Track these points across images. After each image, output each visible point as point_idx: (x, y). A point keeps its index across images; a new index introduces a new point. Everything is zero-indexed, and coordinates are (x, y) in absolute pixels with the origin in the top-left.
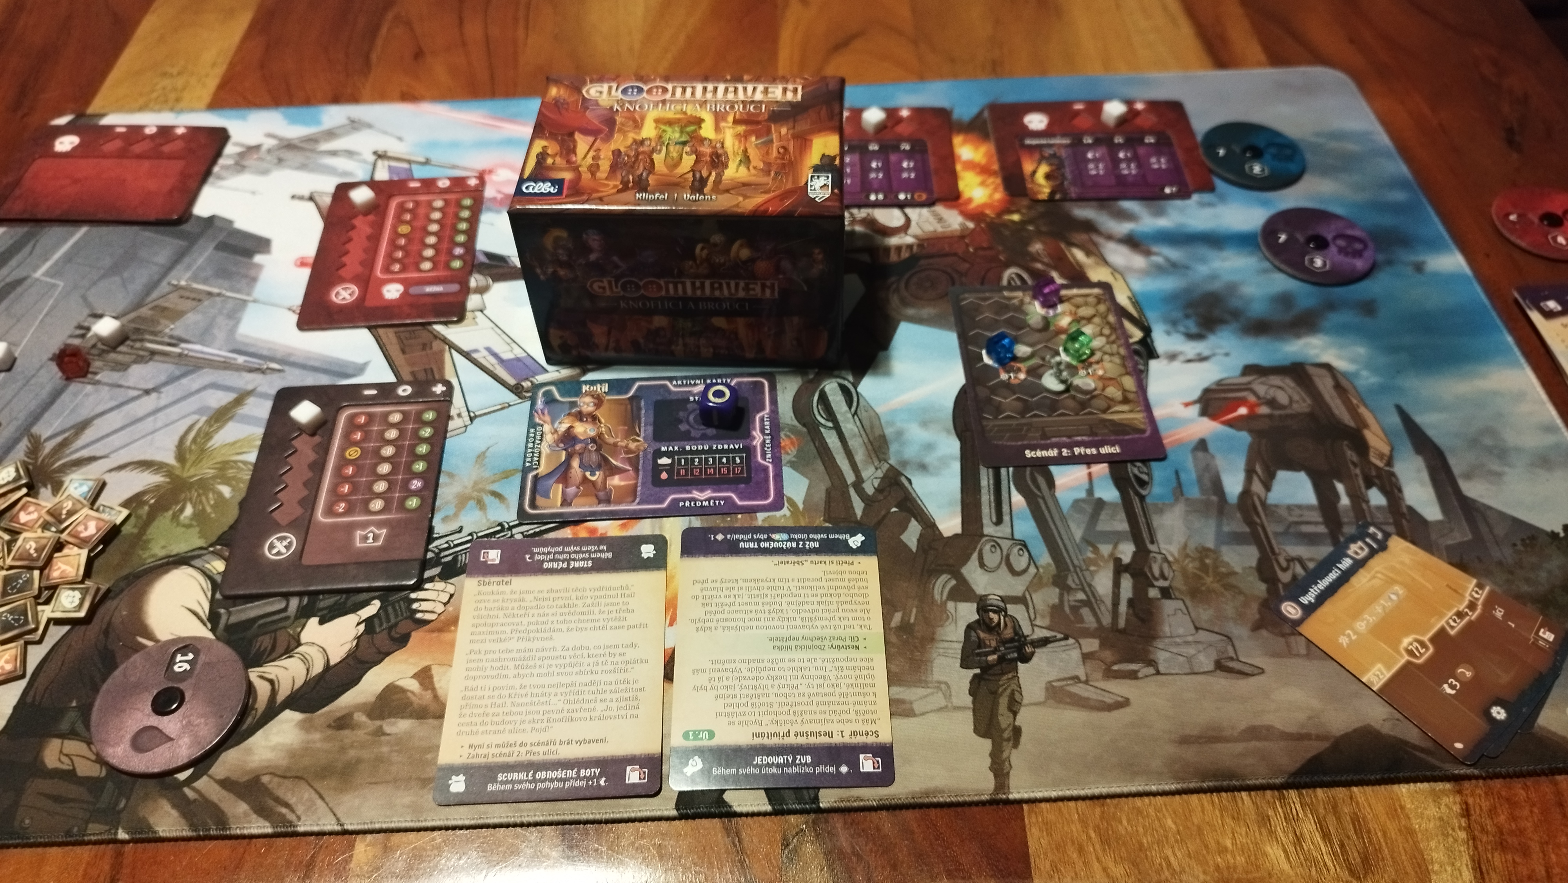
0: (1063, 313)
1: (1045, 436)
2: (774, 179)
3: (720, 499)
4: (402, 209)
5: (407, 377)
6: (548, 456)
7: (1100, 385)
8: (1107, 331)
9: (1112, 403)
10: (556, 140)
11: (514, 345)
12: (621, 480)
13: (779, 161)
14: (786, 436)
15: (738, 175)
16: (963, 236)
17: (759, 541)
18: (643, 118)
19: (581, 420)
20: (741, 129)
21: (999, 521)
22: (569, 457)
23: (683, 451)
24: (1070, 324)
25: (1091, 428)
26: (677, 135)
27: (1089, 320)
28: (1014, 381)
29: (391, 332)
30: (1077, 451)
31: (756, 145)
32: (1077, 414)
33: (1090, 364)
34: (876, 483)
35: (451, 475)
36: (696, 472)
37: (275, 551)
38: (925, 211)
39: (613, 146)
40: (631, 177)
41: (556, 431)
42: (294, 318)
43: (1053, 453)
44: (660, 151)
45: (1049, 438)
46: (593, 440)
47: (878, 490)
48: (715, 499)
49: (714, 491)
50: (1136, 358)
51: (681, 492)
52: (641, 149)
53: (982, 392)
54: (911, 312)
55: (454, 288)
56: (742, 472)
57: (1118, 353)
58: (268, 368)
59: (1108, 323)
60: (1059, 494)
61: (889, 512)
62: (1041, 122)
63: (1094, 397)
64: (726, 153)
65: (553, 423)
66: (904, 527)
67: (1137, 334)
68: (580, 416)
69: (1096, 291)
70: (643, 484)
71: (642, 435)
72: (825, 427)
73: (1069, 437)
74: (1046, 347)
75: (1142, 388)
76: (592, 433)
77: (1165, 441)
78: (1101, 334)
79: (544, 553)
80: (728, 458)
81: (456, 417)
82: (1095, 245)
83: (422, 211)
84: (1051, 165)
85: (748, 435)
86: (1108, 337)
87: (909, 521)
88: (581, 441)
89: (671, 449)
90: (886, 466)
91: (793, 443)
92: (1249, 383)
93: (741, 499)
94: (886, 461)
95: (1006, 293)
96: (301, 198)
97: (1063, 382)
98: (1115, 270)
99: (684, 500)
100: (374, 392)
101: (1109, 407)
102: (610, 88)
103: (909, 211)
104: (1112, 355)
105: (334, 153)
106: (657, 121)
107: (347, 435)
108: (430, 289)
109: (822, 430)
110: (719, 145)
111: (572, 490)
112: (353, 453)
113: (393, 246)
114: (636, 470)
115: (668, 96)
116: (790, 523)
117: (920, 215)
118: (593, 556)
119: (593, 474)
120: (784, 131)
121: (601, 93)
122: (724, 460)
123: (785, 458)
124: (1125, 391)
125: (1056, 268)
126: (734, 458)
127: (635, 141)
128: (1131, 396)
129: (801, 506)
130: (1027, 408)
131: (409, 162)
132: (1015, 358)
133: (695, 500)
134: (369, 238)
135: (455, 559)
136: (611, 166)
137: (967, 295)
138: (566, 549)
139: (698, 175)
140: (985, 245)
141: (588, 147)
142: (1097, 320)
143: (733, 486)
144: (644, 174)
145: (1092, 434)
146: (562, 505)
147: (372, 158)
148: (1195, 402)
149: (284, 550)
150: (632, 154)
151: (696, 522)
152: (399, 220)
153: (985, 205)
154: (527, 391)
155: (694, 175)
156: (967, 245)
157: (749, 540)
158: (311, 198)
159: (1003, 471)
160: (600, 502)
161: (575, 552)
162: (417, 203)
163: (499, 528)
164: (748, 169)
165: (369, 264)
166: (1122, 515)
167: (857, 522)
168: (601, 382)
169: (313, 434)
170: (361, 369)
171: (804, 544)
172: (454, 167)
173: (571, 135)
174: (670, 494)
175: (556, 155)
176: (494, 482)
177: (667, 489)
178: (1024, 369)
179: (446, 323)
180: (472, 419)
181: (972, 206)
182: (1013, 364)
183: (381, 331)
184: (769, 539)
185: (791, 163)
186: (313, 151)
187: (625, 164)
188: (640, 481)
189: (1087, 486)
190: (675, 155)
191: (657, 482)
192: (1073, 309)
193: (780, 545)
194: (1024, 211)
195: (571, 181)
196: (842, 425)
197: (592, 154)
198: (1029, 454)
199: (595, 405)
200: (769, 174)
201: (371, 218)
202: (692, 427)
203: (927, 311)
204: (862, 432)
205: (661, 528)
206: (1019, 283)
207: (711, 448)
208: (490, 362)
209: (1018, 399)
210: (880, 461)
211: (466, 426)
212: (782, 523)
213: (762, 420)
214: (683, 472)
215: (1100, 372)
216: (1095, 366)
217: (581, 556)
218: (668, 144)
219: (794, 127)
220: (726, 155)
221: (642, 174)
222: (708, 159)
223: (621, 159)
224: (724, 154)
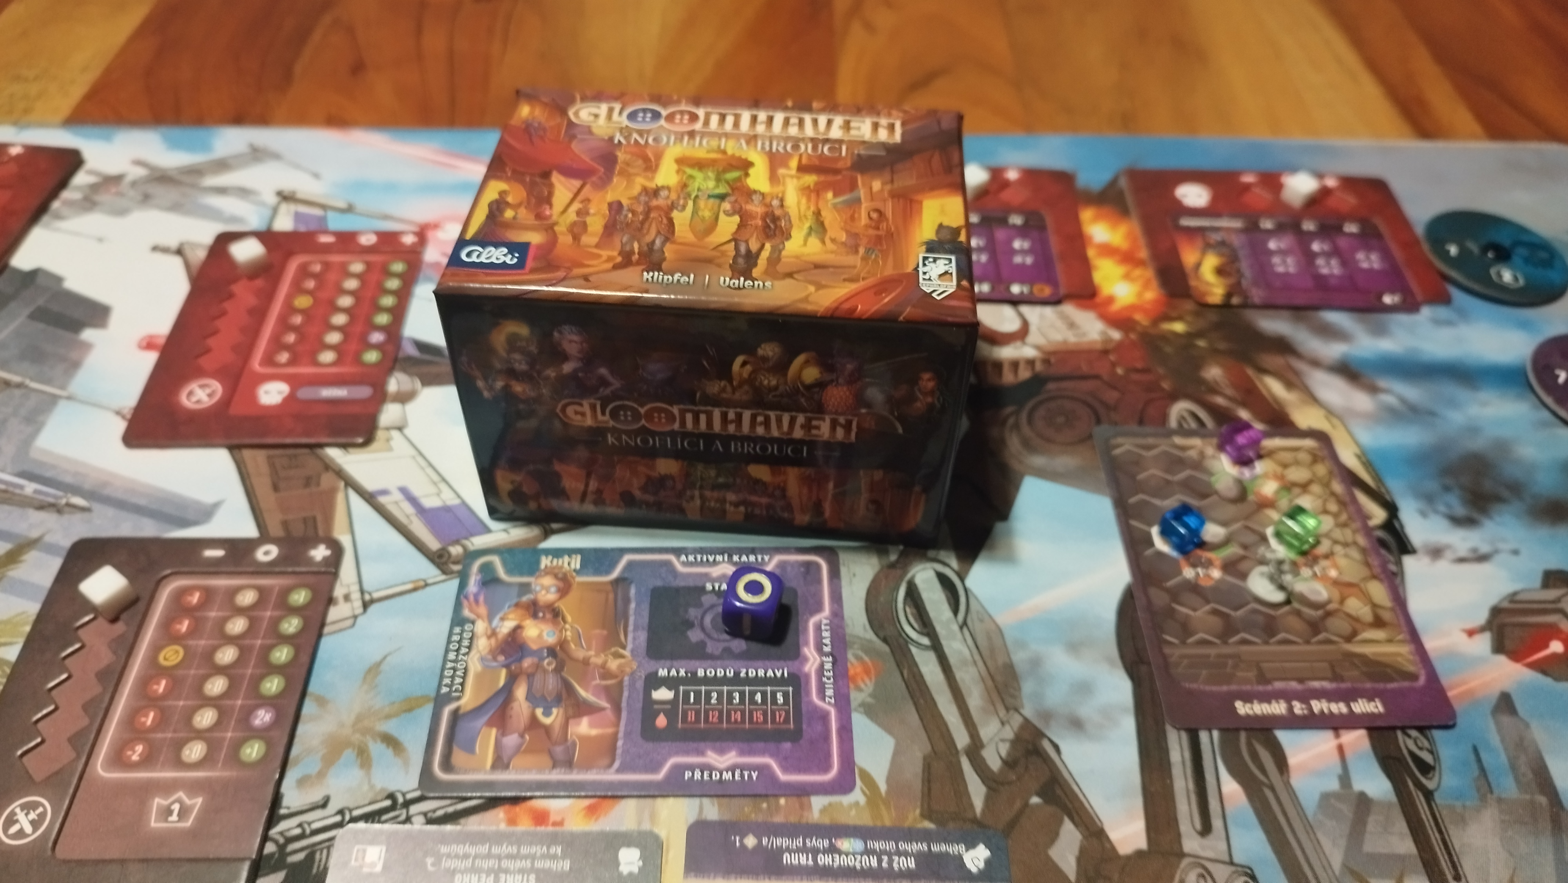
0: (1265, 476)
1: (1263, 679)
2: (865, 259)
3: (751, 768)
4: (304, 272)
5: (276, 530)
6: (479, 677)
7: (1336, 595)
8: (1333, 507)
9: (1358, 626)
10: (522, 182)
11: (443, 486)
12: (592, 725)
13: (872, 232)
14: (857, 657)
15: (807, 250)
16: (1105, 351)
17: (815, 852)
18: (659, 156)
19: (535, 616)
20: (810, 179)
21: (1206, 829)
22: (512, 679)
23: (692, 679)
24: (1277, 492)
25: (1332, 667)
26: (711, 184)
27: (1304, 487)
28: (1204, 583)
29: (260, 456)
30: (1317, 706)
31: (835, 206)
32: (1308, 642)
33: (1315, 560)
34: (1004, 749)
35: (322, 702)
36: (714, 717)
37: (13, 830)
38: (1048, 311)
39: (610, 196)
40: (636, 246)
41: (493, 634)
42: (121, 426)
43: (1278, 708)
44: (684, 207)
45: (1268, 682)
46: (552, 651)
47: (1009, 764)
48: (742, 768)
49: (742, 753)
50: (1383, 552)
51: (687, 753)
52: (654, 203)
53: (1159, 598)
54: (1038, 461)
55: (364, 392)
56: (787, 720)
57: (1355, 543)
58: (68, 505)
59: (1333, 494)
60: (1296, 781)
61: (1026, 805)
62: (1200, 196)
63: (1329, 614)
64: (787, 215)
65: (490, 619)
66: (1053, 836)
67: (1378, 515)
68: (534, 609)
69: (1309, 443)
70: (628, 734)
71: (630, 646)
72: (919, 645)
73: (1301, 681)
74: (1247, 528)
75: (1400, 602)
76: (550, 639)
77: (1450, 694)
78: (1325, 512)
79: (457, 856)
80: (764, 694)
81: (341, 600)
82: (1297, 373)
83: (332, 277)
84: (1221, 255)
85: (796, 654)
86: (1336, 516)
87: (1060, 822)
88: (533, 653)
89: (673, 672)
90: (1017, 721)
91: (867, 672)
92: (1558, 600)
93: (785, 769)
94: (1017, 710)
95: (1178, 440)
96: (165, 250)
97: (1282, 587)
98: (1330, 412)
99: (692, 768)
100: (219, 553)
101: (1355, 633)
102: (611, 110)
103: (1025, 309)
104: (1346, 545)
105: (222, 191)
106: (681, 161)
107: (167, 623)
108: (328, 392)
109: (914, 650)
110: (775, 203)
111: (511, 740)
112: (171, 656)
113: (284, 325)
114: (617, 709)
115: (698, 126)
116: (865, 820)
117: (1042, 317)
118: (539, 864)
119: (547, 713)
120: (877, 185)
121: (596, 116)
122: (758, 697)
123: (856, 697)
124: (1375, 606)
125: (1244, 405)
126: (774, 695)
127: (645, 190)
128: (1387, 616)
129: (883, 787)
130: (1229, 629)
131: (324, 207)
132: (1202, 545)
133: (711, 769)
134: (251, 312)
135: (310, 857)
136: (606, 227)
137: (1120, 440)
138: (495, 850)
139: (743, 249)
140: (1139, 365)
141: (570, 195)
142: (1316, 488)
143: (772, 746)
144: (658, 242)
145: (1336, 677)
146: (494, 767)
147: (272, 199)
148: (1482, 630)
149: (28, 829)
150: (640, 209)
151: (712, 811)
152: (297, 288)
153: (1133, 308)
154: (456, 563)
155: (737, 248)
156: (1114, 365)
157: (798, 850)
158: (179, 252)
159: (1204, 736)
160: (555, 765)
161: (510, 857)
162: (327, 266)
163: (388, 803)
164: (823, 242)
165: (245, 351)
166: (1401, 825)
167: (975, 821)
168: (571, 552)
169: (114, 620)
170: (206, 513)
171: (891, 862)
172: (386, 217)
173: (546, 175)
174: (670, 755)
175: (519, 205)
176: (388, 717)
177: (665, 746)
178: (1218, 563)
179: (344, 446)
180: (366, 605)
181: (1116, 307)
182: (1199, 552)
183: (247, 453)
184: (833, 850)
185: (890, 235)
186: (194, 186)
187: (628, 225)
188: (622, 728)
189: (1339, 770)
190: (707, 214)
191: (649, 732)
192: (1279, 470)
193: (849, 861)
194: (1189, 318)
195: (539, 247)
196: (944, 642)
197: (576, 206)
198: (1242, 708)
199: (559, 590)
200: (857, 252)
201: (259, 283)
202: (709, 636)
203: (1065, 461)
204: (977, 657)
205: (653, 817)
206: (1193, 425)
207: (737, 674)
208: (404, 511)
209: (1215, 612)
210: (1007, 709)
211: (355, 617)
212: (852, 818)
213: (818, 628)
214: (691, 716)
215: (1333, 573)
216: (1324, 563)
217: (519, 864)
218: (697, 197)
219: (892, 181)
220: (787, 218)
221: (653, 242)
222: (760, 223)
223: (622, 217)
224: (785, 216)
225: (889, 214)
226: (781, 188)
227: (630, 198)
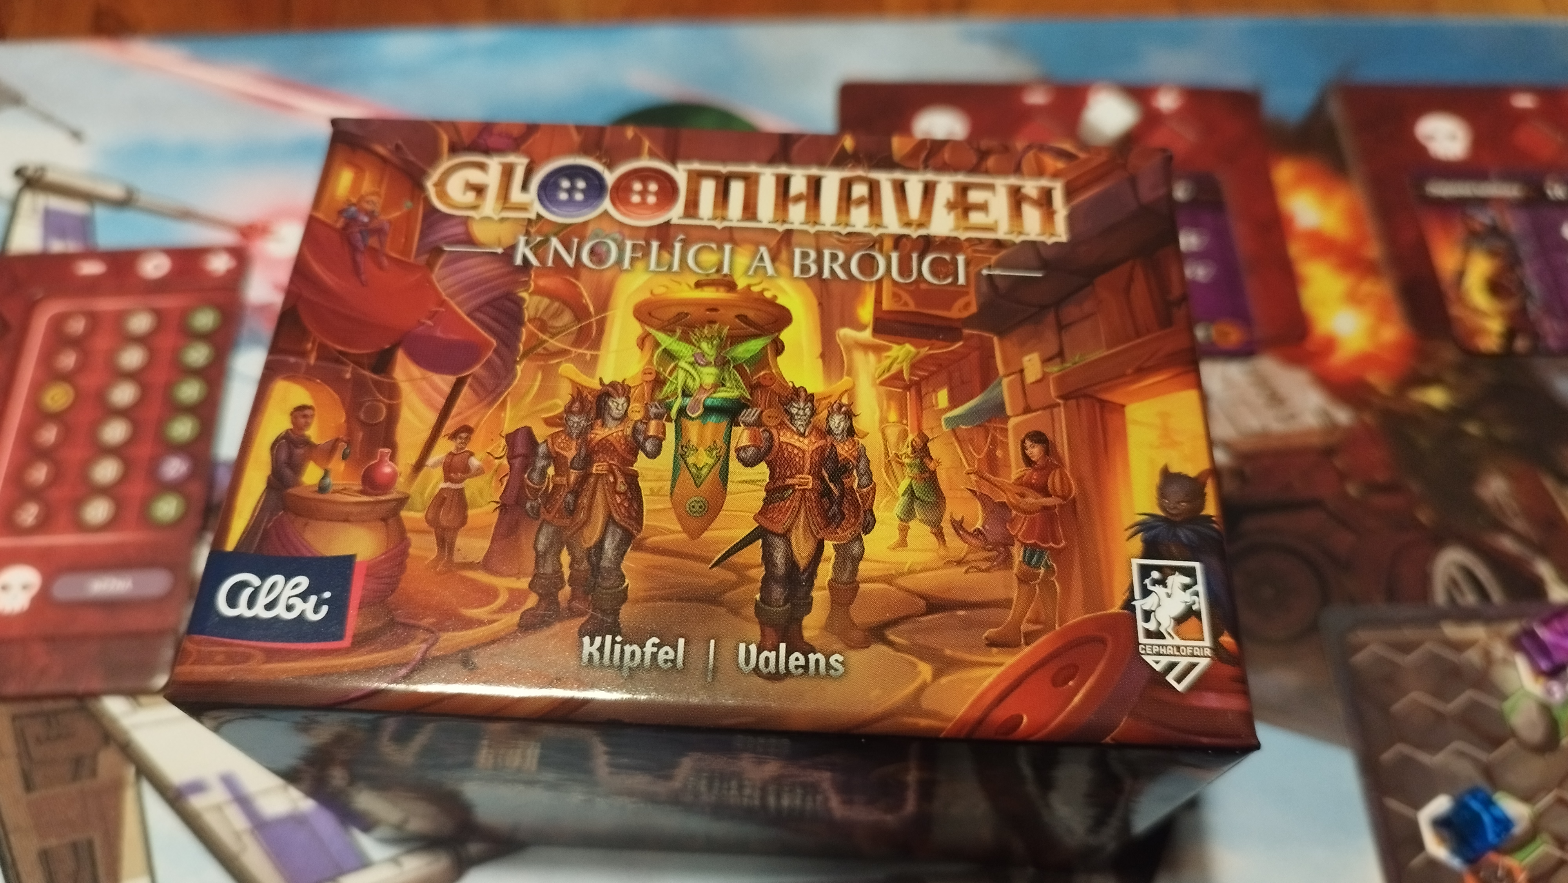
2: (1024, 580)
4: (59, 335)
10: (336, 381)
15: (908, 558)
16: (1327, 450)
18: (604, 303)
20: (902, 354)
26: (709, 375)
31: (953, 423)
38: (1240, 372)
39: (511, 417)
40: (565, 558)
44: (659, 442)
52: (599, 433)
62: (1453, 137)
64: (861, 455)
83: (101, 343)
84: (1493, 253)
95: (1450, 630)
103: (1203, 371)
106: (647, 315)
108: (100, 586)
110: (837, 422)
113: (29, 447)
117: (1230, 382)
120: (1032, 366)
127: (579, 394)
131: (89, 198)
136: (503, 507)
139: (779, 557)
141: (432, 418)
144: (609, 546)
147: (9, 186)
150: (571, 451)
152: (49, 369)
153: (1366, 360)
155: (768, 559)
156: (1343, 478)
162: (93, 318)
164: (939, 534)
173: (384, 363)
175: (330, 450)
179: (133, 694)
181: (1339, 358)
182: (1498, 857)
185: (1070, 505)
187: (549, 498)
190: (703, 459)
194: (1452, 379)
195: (372, 569)
197: (444, 448)
200: (1007, 560)
206: (1471, 597)
208: (230, 824)
218: (682, 411)
219: (1060, 355)
220: (861, 466)
221: (600, 545)
222: (810, 481)
223: (535, 476)
224: (858, 459)
225: (1064, 448)
226: (845, 382)
227: (548, 422)
